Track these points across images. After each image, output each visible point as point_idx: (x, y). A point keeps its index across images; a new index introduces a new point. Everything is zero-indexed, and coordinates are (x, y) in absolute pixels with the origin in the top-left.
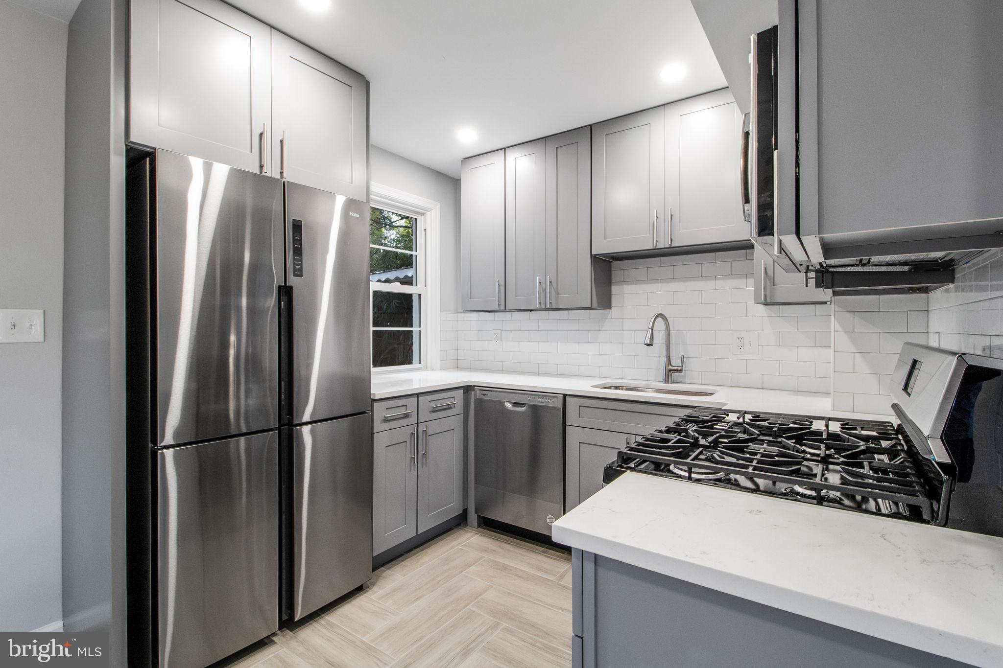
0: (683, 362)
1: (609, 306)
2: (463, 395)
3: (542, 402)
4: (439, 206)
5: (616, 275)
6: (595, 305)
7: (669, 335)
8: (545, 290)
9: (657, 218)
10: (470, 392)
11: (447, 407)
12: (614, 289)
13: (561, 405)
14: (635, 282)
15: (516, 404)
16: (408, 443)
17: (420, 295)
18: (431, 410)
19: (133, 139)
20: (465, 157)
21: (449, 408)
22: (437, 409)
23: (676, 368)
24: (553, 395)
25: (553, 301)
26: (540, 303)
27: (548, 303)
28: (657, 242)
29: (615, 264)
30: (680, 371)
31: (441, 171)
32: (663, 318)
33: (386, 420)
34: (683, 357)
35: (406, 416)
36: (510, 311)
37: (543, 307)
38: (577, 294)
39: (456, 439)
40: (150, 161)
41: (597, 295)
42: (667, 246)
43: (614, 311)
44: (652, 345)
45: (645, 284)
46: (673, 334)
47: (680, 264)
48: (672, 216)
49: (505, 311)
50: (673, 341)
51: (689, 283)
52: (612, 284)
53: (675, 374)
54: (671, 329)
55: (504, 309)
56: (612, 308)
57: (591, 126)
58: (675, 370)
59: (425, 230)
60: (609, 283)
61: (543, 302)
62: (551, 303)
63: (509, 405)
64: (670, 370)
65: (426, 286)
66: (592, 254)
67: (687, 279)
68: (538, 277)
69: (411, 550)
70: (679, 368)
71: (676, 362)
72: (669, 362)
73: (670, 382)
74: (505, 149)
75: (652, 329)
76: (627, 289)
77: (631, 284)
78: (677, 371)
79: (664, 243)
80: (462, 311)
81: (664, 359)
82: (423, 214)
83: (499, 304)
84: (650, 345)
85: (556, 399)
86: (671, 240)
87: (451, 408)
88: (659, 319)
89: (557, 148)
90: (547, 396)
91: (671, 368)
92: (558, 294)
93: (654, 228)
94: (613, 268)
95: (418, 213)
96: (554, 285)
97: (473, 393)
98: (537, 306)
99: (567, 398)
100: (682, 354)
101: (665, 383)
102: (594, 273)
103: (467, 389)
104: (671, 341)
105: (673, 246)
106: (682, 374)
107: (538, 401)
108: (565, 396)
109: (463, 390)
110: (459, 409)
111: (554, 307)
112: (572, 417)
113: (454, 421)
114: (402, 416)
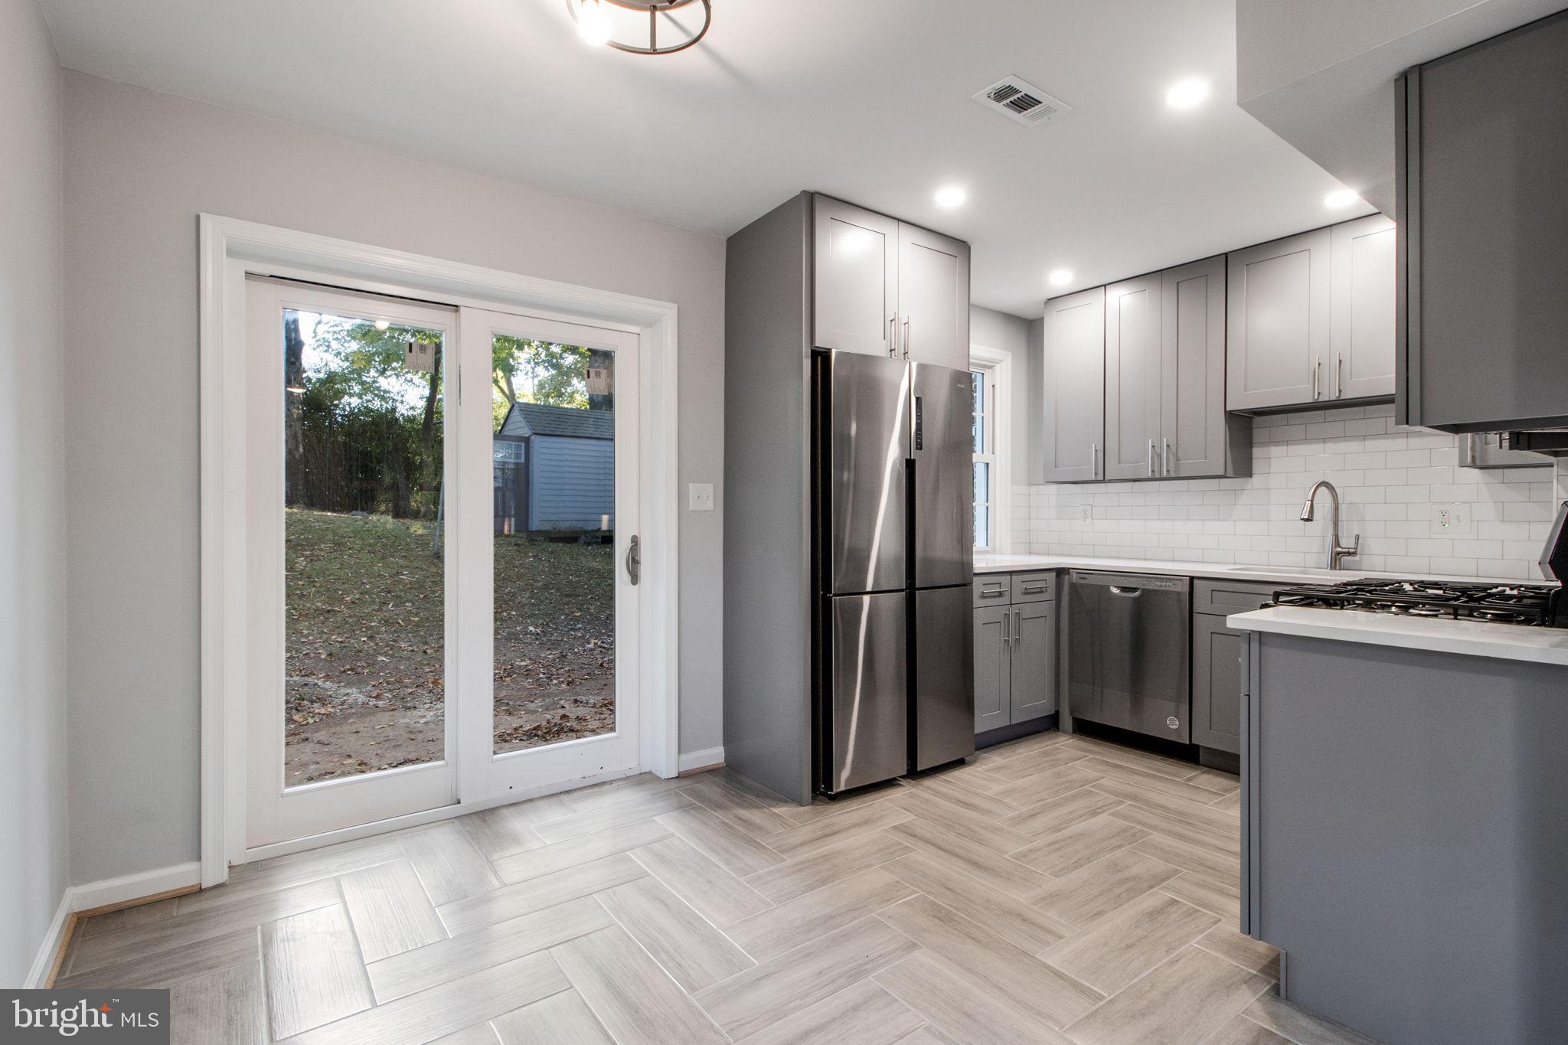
0: (1357, 543)
1: (1250, 474)
2: (1055, 579)
3: (1160, 586)
4: (1010, 356)
5: (1258, 435)
6: (1230, 473)
7: (1336, 509)
8: (1160, 456)
9: (1319, 364)
10: (1062, 576)
11: (1038, 590)
12: (1257, 452)
13: (1186, 589)
14: (1287, 443)
15: (1124, 589)
16: (1002, 623)
17: (987, 464)
18: (1023, 591)
19: (818, 344)
20: (1049, 297)
21: (1041, 591)
22: (1029, 591)
23: (1347, 550)
24: (1176, 578)
25: (1172, 469)
26: (1153, 471)
27: (1165, 470)
28: (1319, 394)
29: (1257, 420)
30: (1354, 554)
31: (1010, 313)
32: (1327, 487)
33: (983, 596)
34: (1358, 537)
35: (1000, 594)
36: (1111, 481)
37: (1157, 476)
38: (1206, 459)
39: (1048, 626)
40: (822, 361)
41: (1232, 459)
42: (1334, 398)
43: (1256, 480)
44: (1311, 520)
45: (1301, 444)
46: (1343, 509)
47: (1354, 419)
48: (1340, 361)
49: (1104, 481)
50: (1343, 515)
51: (1366, 442)
52: (1254, 445)
53: (1345, 559)
54: (1340, 502)
55: (1102, 479)
56: (1254, 476)
57: (1226, 255)
58: (1344, 553)
59: (993, 386)
60: (1250, 445)
61: (1157, 469)
62: (1168, 471)
63: (1115, 591)
64: (1338, 553)
65: (993, 453)
66: (1227, 410)
67: (1364, 438)
68: (1150, 440)
69: (1002, 742)
70: (1352, 550)
71: (1347, 543)
72: (1337, 543)
73: (1338, 567)
74: (1105, 286)
75: (1312, 501)
76: (1276, 451)
77: (1283, 445)
78: (1349, 554)
79: (1329, 394)
80: (1043, 483)
81: (1330, 539)
82: (991, 367)
83: (1096, 474)
84: (1309, 520)
85: (1180, 582)
86: (1340, 391)
87: (1042, 592)
88: (1323, 489)
89: (1178, 283)
90: (1168, 579)
91: (1339, 549)
92: (1178, 459)
93: (1315, 377)
94: (1255, 426)
95: (985, 367)
96: (1173, 448)
97: (1067, 576)
98: (1150, 475)
99: (1195, 582)
100: (1356, 533)
101: (1331, 569)
102: (1230, 434)
103: (1061, 572)
104: (1340, 515)
105: (1341, 398)
106: (1357, 558)
107: (1154, 585)
108: (1192, 579)
109: (1055, 574)
110: (1050, 594)
111: (1173, 476)
112: (1201, 603)
113: (1044, 607)
114: (996, 594)
